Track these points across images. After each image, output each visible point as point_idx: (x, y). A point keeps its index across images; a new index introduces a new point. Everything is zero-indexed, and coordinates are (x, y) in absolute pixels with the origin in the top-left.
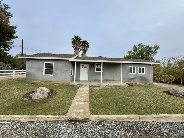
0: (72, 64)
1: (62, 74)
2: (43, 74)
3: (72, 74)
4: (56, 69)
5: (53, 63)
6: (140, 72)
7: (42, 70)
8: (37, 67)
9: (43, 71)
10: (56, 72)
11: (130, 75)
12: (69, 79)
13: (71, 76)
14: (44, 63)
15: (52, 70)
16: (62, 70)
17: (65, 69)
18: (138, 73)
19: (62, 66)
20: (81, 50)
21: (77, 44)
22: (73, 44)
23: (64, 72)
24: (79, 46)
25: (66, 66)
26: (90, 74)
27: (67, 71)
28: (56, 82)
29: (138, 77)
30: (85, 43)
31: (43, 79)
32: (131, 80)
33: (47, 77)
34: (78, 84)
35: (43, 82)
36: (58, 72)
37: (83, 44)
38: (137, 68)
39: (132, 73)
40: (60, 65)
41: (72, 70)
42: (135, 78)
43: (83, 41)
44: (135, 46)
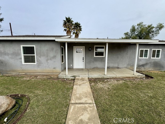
0: (62, 47)
1: (48, 61)
2: (21, 62)
3: (63, 61)
4: (40, 55)
5: (34, 46)
6: (153, 56)
7: (20, 57)
8: (12, 52)
9: (21, 59)
10: (39, 59)
11: (141, 60)
12: (59, 69)
13: (61, 64)
14: (22, 46)
15: (34, 56)
16: (47, 56)
17: (52, 55)
18: (152, 58)
19: (47, 50)
20: (73, 34)
21: (68, 27)
22: (65, 27)
23: (50, 59)
24: (71, 29)
25: (53, 49)
26: (87, 60)
27: (54, 57)
28: (41, 73)
29: (150, 63)
30: (77, 25)
31: (23, 70)
32: (141, 67)
33: (28, 66)
34: (72, 77)
35: (24, 73)
36: (43, 59)
37: (75, 27)
38: (151, 50)
39: (143, 58)
40: (45, 48)
41: (62, 56)
42: (146, 64)
43: (75, 23)
44: (133, 26)
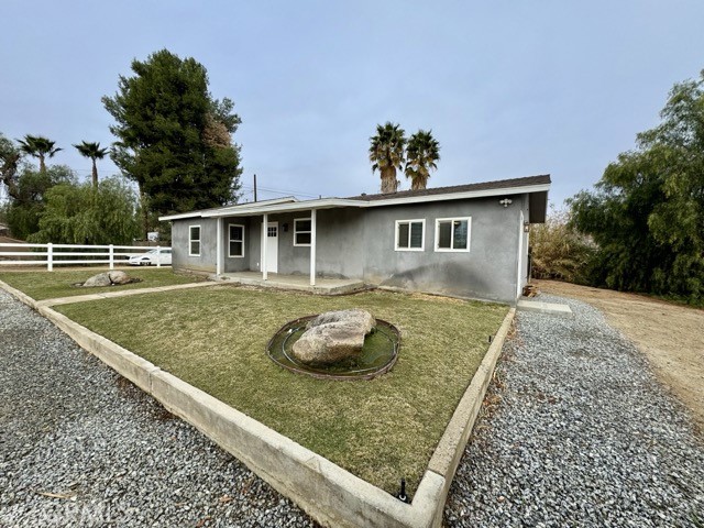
0: (233, 225)
1: (211, 251)
2: (188, 253)
4: (204, 240)
5: (200, 226)
9: (188, 247)
10: (204, 247)
13: (227, 258)
14: (190, 227)
15: (199, 243)
16: (211, 243)
18: (436, 249)
19: (211, 232)
23: (214, 248)
26: (281, 252)
29: (435, 266)
31: (189, 265)
32: (403, 280)
33: (193, 258)
34: (222, 278)
38: (431, 223)
39: (409, 249)
